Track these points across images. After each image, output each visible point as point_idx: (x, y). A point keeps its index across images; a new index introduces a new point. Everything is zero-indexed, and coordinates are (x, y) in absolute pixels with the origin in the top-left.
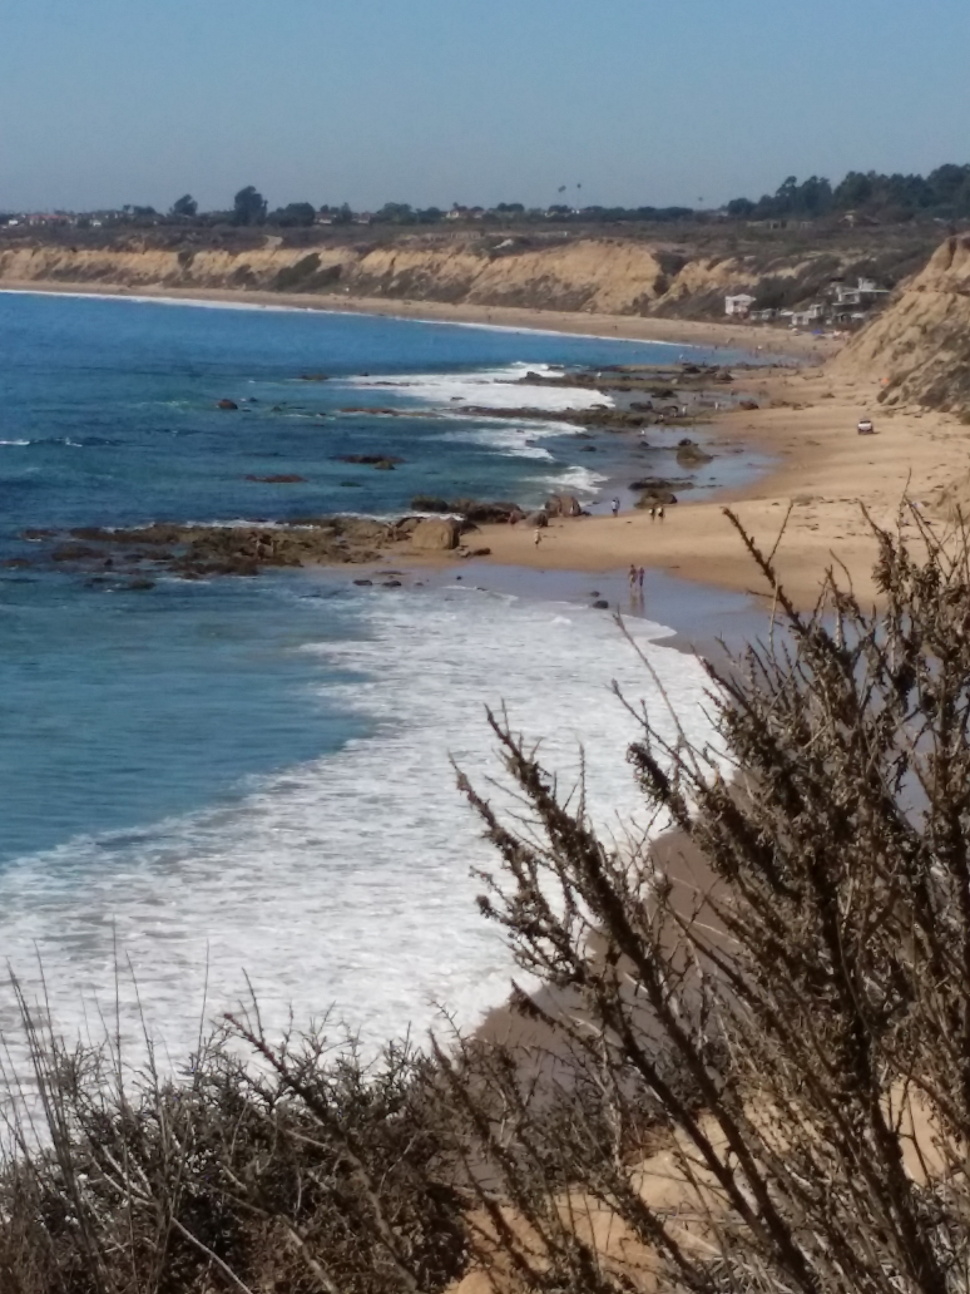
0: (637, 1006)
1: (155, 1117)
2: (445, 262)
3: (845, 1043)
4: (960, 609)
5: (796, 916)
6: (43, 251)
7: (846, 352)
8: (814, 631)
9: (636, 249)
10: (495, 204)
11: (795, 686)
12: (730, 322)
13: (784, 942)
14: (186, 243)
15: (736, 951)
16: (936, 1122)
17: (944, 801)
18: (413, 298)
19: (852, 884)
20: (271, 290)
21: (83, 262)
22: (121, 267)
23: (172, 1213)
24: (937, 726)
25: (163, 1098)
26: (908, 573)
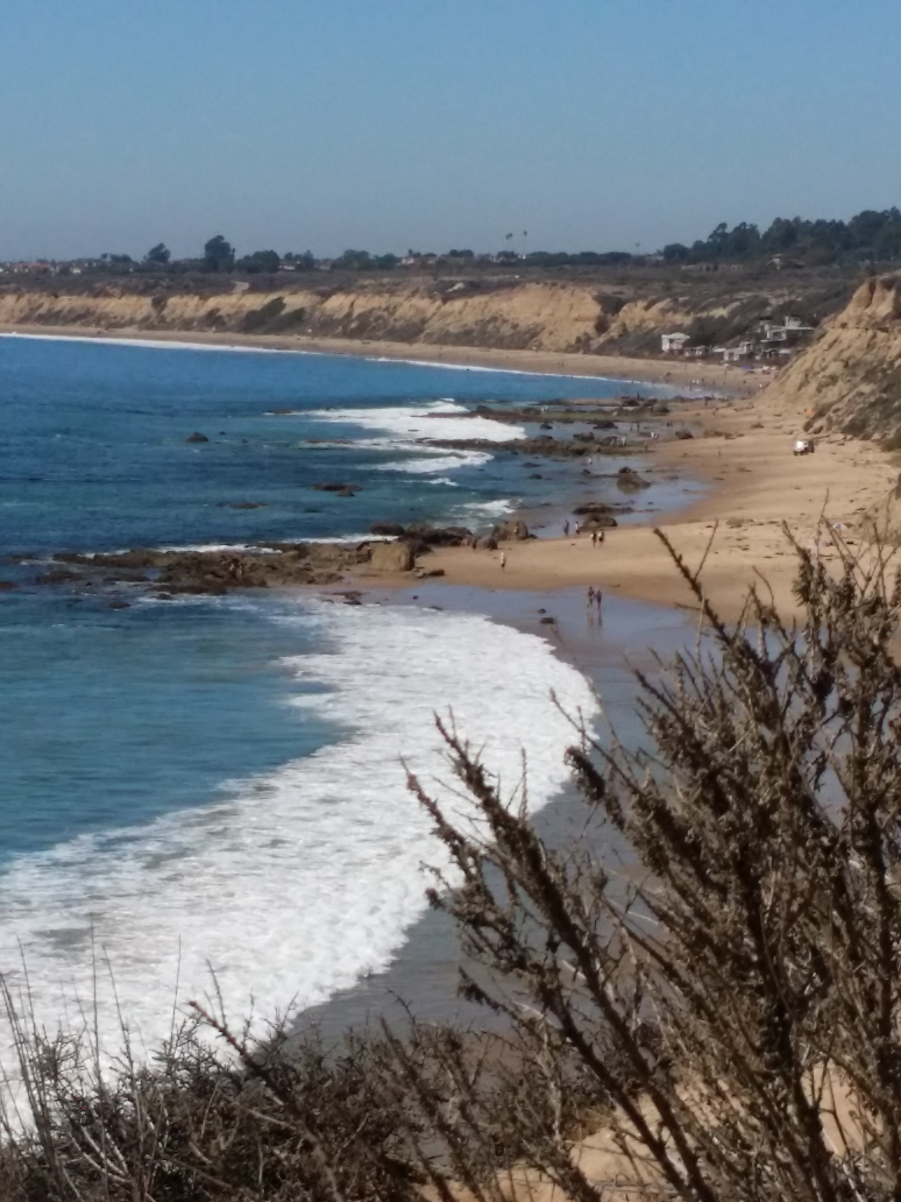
0: (575, 991)
1: (131, 1099)
2: (401, 305)
3: (769, 1026)
4: (876, 620)
5: (722, 908)
6: (27, 297)
7: (774, 385)
8: (738, 643)
9: (578, 291)
10: (446, 251)
11: (721, 694)
12: (666, 359)
13: (712, 932)
14: (159, 288)
15: (666, 940)
16: (854, 1098)
17: (861, 799)
18: (370, 338)
19: (774, 877)
20: (239, 332)
21: (63, 308)
22: (99, 311)
23: (146, 1189)
24: (855, 728)
25: (139, 1083)
26: (825, 587)
